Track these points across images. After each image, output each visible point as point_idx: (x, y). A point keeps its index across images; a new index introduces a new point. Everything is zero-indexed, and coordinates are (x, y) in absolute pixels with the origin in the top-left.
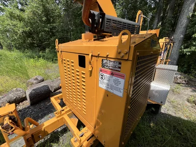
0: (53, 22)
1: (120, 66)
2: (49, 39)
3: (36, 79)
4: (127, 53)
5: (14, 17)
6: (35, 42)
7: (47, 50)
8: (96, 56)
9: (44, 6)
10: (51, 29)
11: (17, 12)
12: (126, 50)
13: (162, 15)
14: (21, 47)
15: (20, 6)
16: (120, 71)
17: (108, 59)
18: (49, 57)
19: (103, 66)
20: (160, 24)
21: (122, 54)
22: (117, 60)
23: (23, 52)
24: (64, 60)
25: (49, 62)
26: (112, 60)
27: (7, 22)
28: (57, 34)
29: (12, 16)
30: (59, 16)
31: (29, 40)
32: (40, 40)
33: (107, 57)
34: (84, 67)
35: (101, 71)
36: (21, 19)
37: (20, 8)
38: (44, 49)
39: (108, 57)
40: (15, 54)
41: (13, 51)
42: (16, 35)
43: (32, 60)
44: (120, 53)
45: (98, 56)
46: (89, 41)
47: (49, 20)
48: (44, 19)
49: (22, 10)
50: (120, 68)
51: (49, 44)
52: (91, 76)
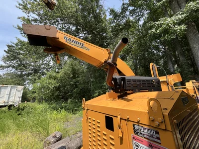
0: (78, 77)
1: (158, 135)
2: (72, 90)
3: (55, 136)
4: (162, 122)
5: (51, 77)
6: (61, 94)
7: (69, 101)
8: (126, 120)
9: (72, 68)
10: (75, 83)
11: (55, 74)
12: (161, 119)
13: (174, 59)
14: (48, 100)
15: (57, 70)
16: (160, 144)
17: (140, 125)
18: (70, 108)
19: (136, 132)
20: (176, 66)
21: (157, 123)
22: (151, 128)
23: (49, 104)
24: (90, 119)
25: (69, 114)
26: (146, 127)
27: (45, 81)
28: (80, 86)
29: (50, 77)
30: (83, 72)
31: (57, 93)
32: (65, 92)
33: (138, 122)
34: (113, 130)
35: (134, 138)
36: (55, 78)
37: (57, 71)
38: (66, 100)
39: (140, 122)
40: (43, 106)
41: (42, 103)
42: (49, 90)
43: (55, 112)
44: (153, 121)
45: (128, 120)
46: (114, 99)
47: (75, 76)
48: (71, 76)
49: (58, 72)
50: (159, 138)
51: (72, 94)
52: (121, 143)
